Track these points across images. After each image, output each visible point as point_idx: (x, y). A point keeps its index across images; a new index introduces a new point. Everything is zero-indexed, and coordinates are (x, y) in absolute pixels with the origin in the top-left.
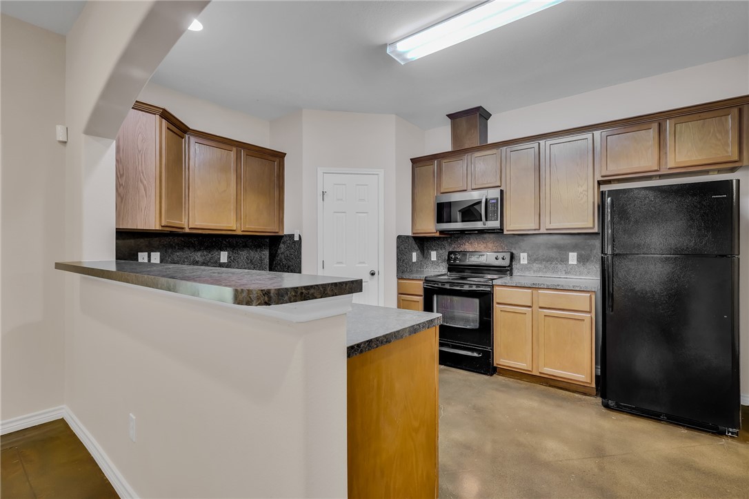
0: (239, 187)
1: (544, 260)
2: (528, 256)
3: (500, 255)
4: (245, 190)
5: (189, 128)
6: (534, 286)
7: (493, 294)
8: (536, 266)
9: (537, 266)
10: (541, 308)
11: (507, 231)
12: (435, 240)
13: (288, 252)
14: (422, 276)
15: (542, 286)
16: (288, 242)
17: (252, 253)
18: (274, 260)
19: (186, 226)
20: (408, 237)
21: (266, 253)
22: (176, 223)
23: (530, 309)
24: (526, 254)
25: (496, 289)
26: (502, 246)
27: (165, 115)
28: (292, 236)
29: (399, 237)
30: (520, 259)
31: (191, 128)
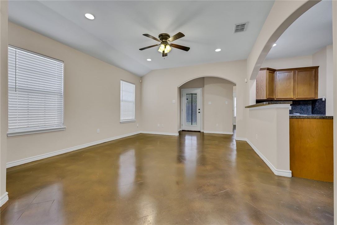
0: (295, 84)
4: (298, 84)
13: (320, 106)
16: (320, 101)
17: (303, 107)
18: (314, 109)
19: (275, 98)
21: (311, 107)
22: (272, 97)
27: (268, 69)
28: (321, 99)
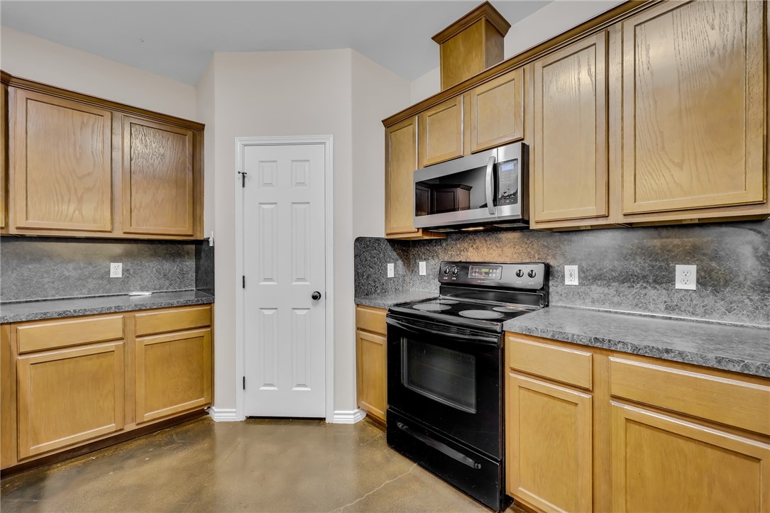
1: (614, 279)
2: (581, 270)
3: (526, 269)
5: (10, 76)
6: (598, 345)
7: (503, 350)
8: (597, 290)
9: (600, 290)
10: (615, 398)
11: (537, 223)
12: (424, 245)
13: (206, 263)
14: (386, 303)
15: (619, 347)
16: (206, 248)
17: (167, 265)
18: (198, 274)
20: (378, 240)
21: (191, 264)
23: (587, 396)
24: (575, 268)
25: (510, 340)
26: (529, 253)
28: (208, 240)
29: (359, 240)
30: (563, 277)
31: (13, 74)
